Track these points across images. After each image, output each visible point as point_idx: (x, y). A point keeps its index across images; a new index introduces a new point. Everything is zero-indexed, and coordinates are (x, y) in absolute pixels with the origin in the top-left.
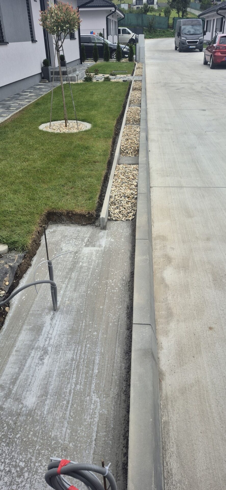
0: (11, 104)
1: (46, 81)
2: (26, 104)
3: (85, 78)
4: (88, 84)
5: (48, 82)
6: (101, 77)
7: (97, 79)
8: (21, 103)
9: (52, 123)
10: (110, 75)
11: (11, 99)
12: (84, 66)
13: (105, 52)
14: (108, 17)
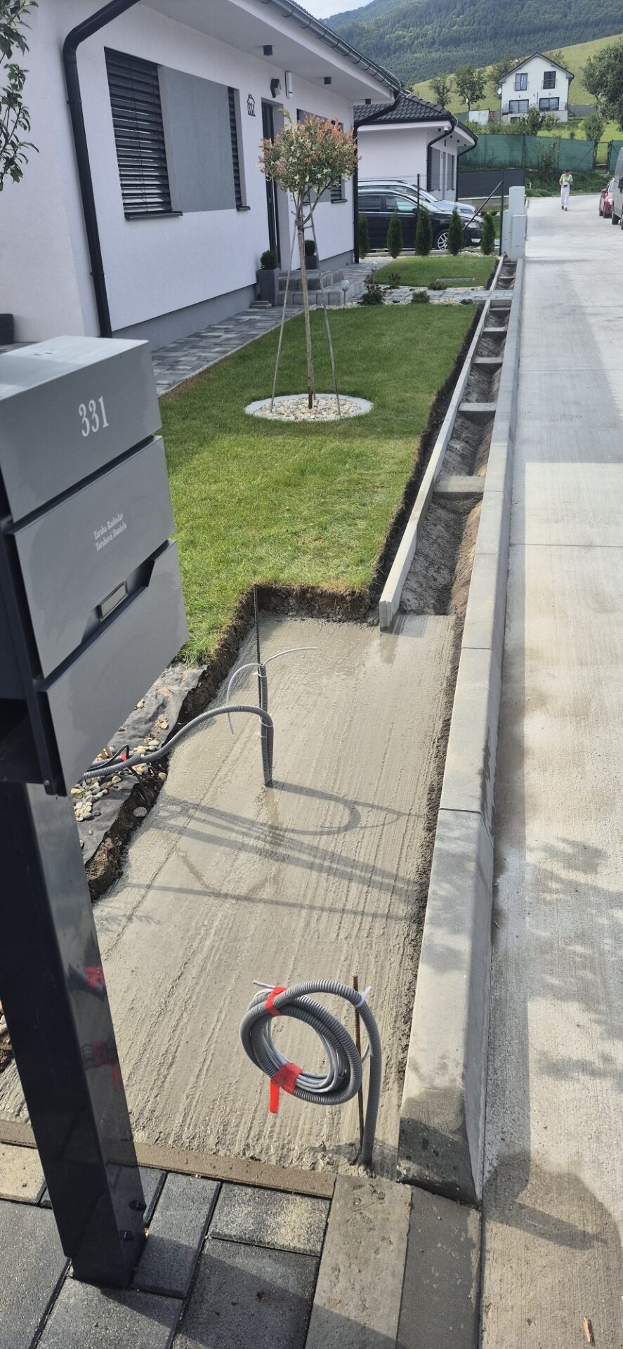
0: (179, 357)
1: (266, 303)
2: (216, 358)
3: (364, 296)
4: (372, 310)
5: (270, 308)
6: (406, 292)
7: (395, 299)
8: (203, 355)
9: (277, 400)
10: (429, 289)
11: (180, 346)
12: (363, 268)
13: (421, 233)
14: (431, 146)
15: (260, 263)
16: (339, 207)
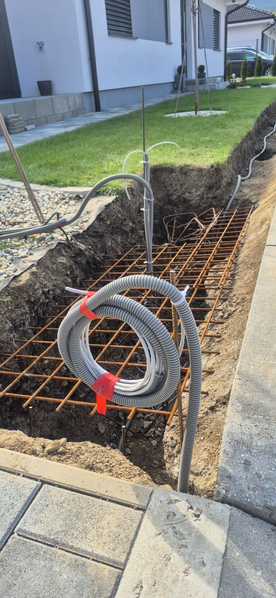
5: (180, 93)
13: (257, 68)
14: (264, 33)
15: (176, 72)
16: (216, 53)
